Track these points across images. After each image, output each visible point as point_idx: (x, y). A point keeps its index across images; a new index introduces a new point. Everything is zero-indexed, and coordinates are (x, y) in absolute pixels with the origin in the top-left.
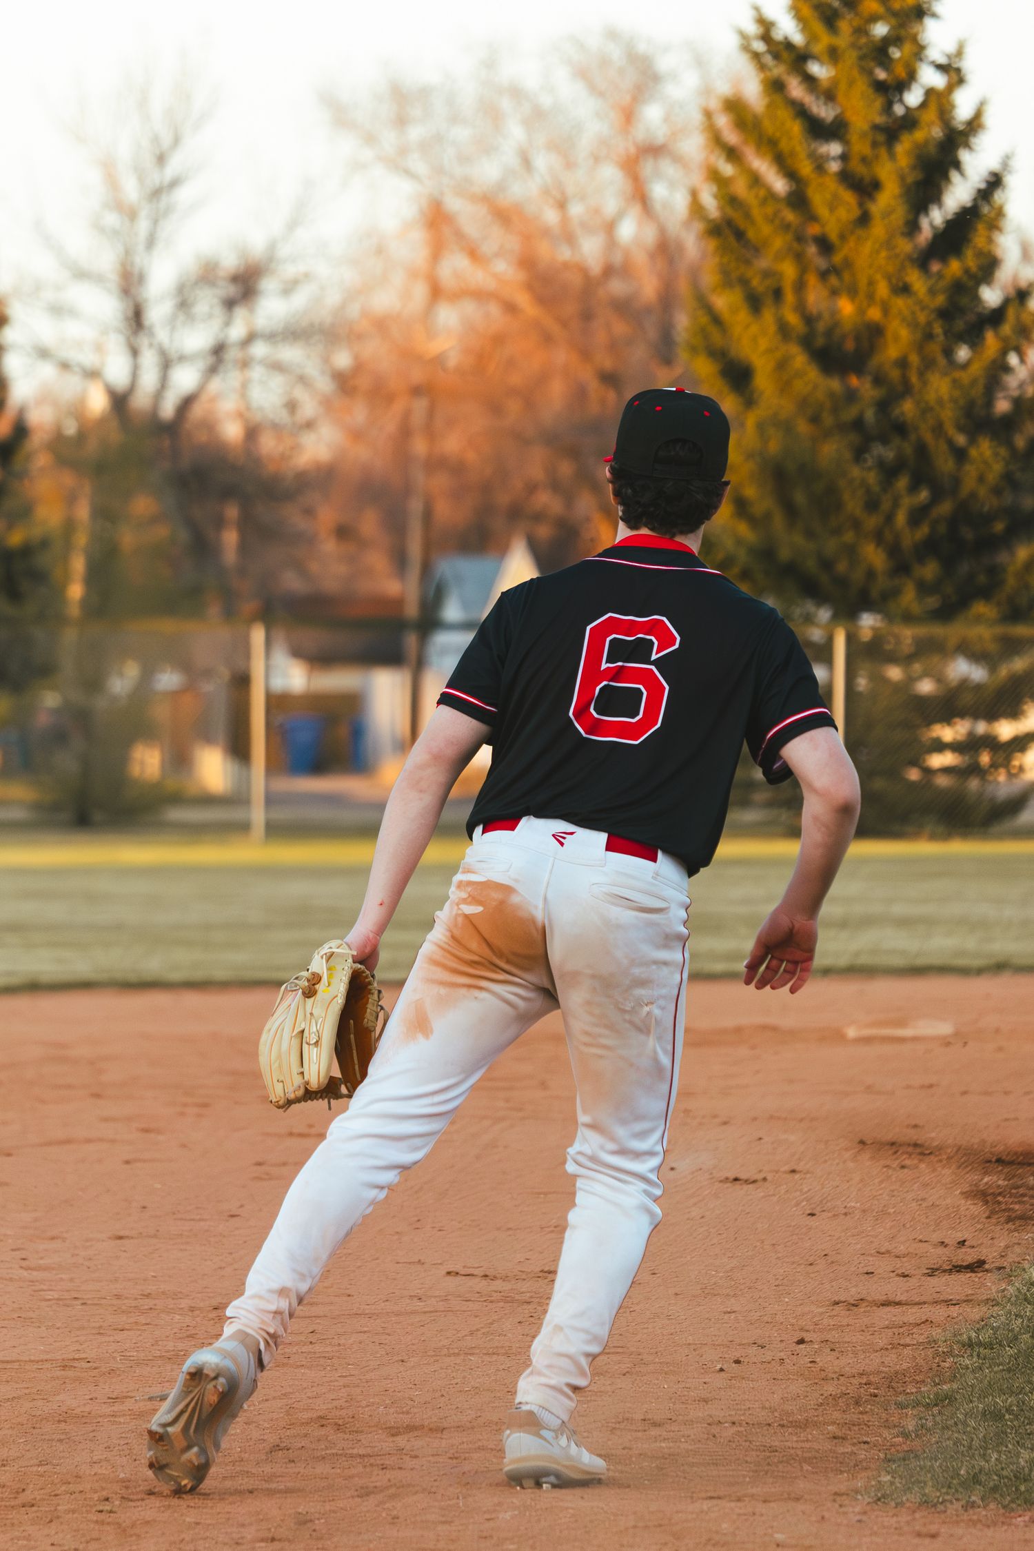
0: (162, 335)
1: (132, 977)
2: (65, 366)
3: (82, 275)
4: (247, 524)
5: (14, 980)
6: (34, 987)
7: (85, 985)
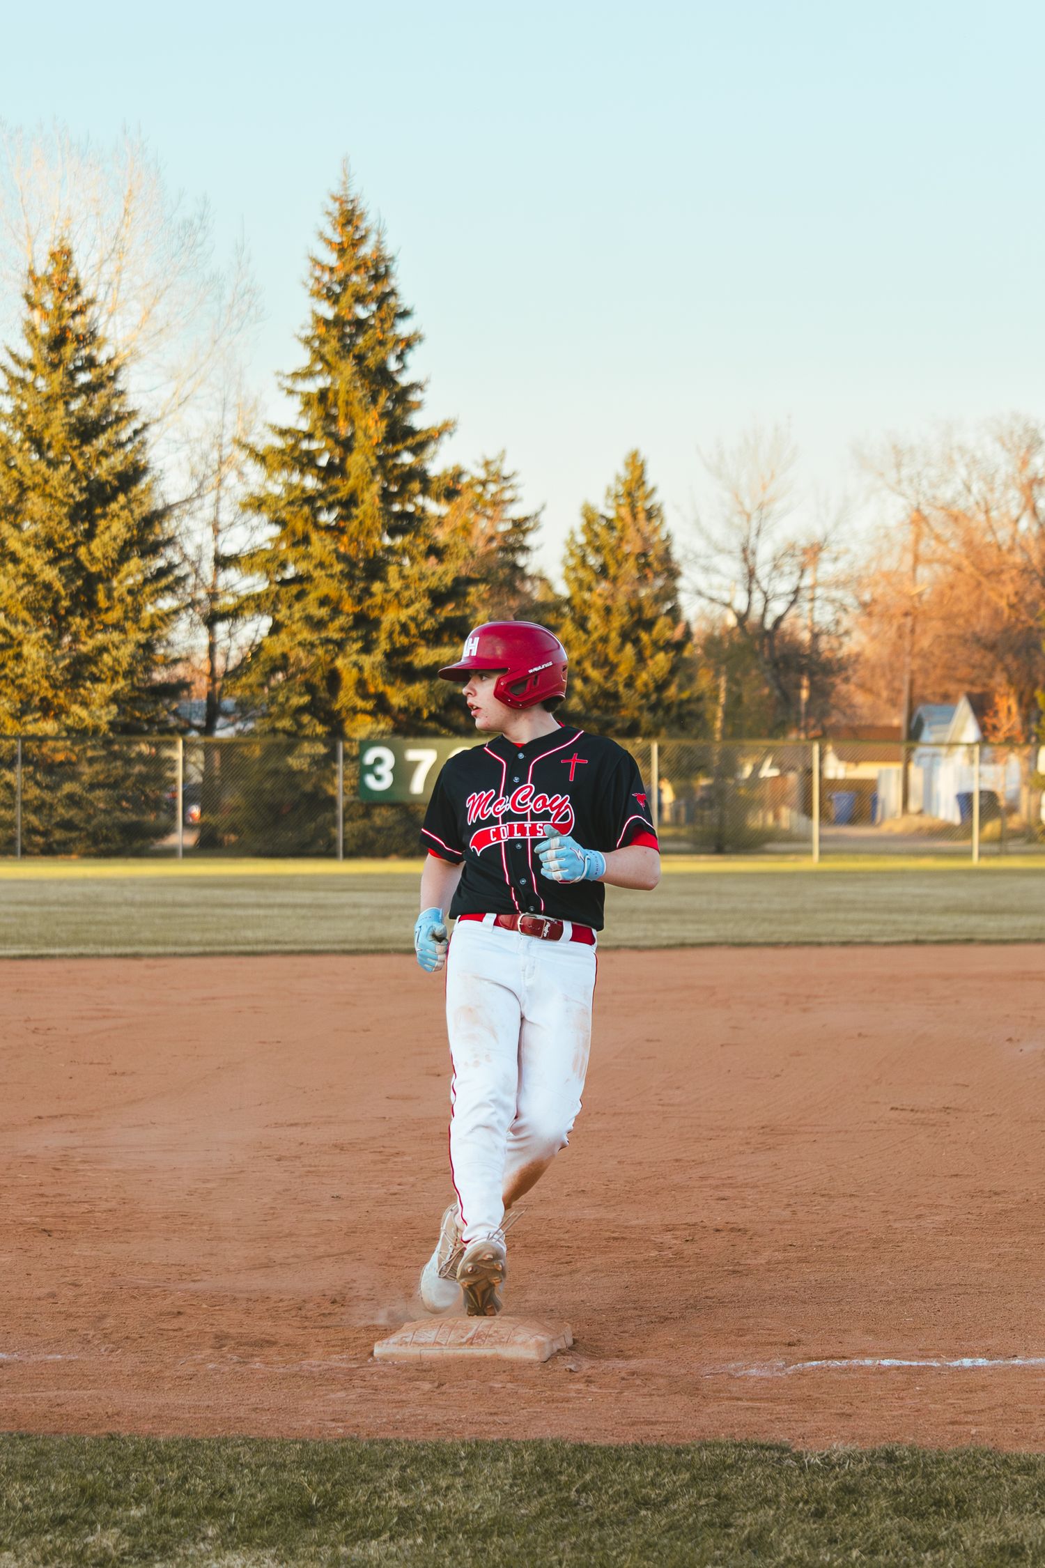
0: (764, 584)
1: (737, 940)
2: (712, 600)
3: (720, 551)
4: (813, 688)
5: (672, 942)
6: (682, 945)
7: (711, 945)
